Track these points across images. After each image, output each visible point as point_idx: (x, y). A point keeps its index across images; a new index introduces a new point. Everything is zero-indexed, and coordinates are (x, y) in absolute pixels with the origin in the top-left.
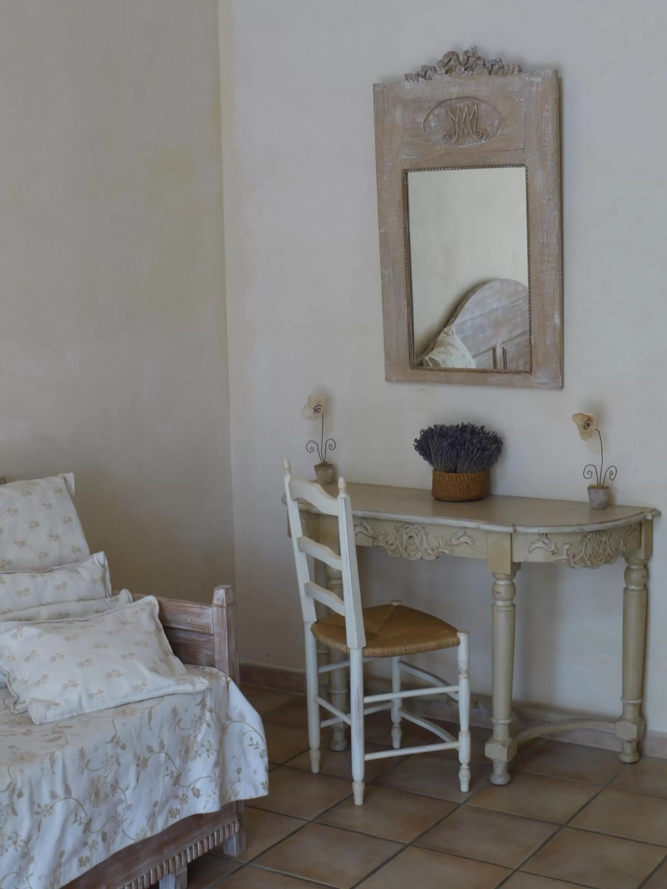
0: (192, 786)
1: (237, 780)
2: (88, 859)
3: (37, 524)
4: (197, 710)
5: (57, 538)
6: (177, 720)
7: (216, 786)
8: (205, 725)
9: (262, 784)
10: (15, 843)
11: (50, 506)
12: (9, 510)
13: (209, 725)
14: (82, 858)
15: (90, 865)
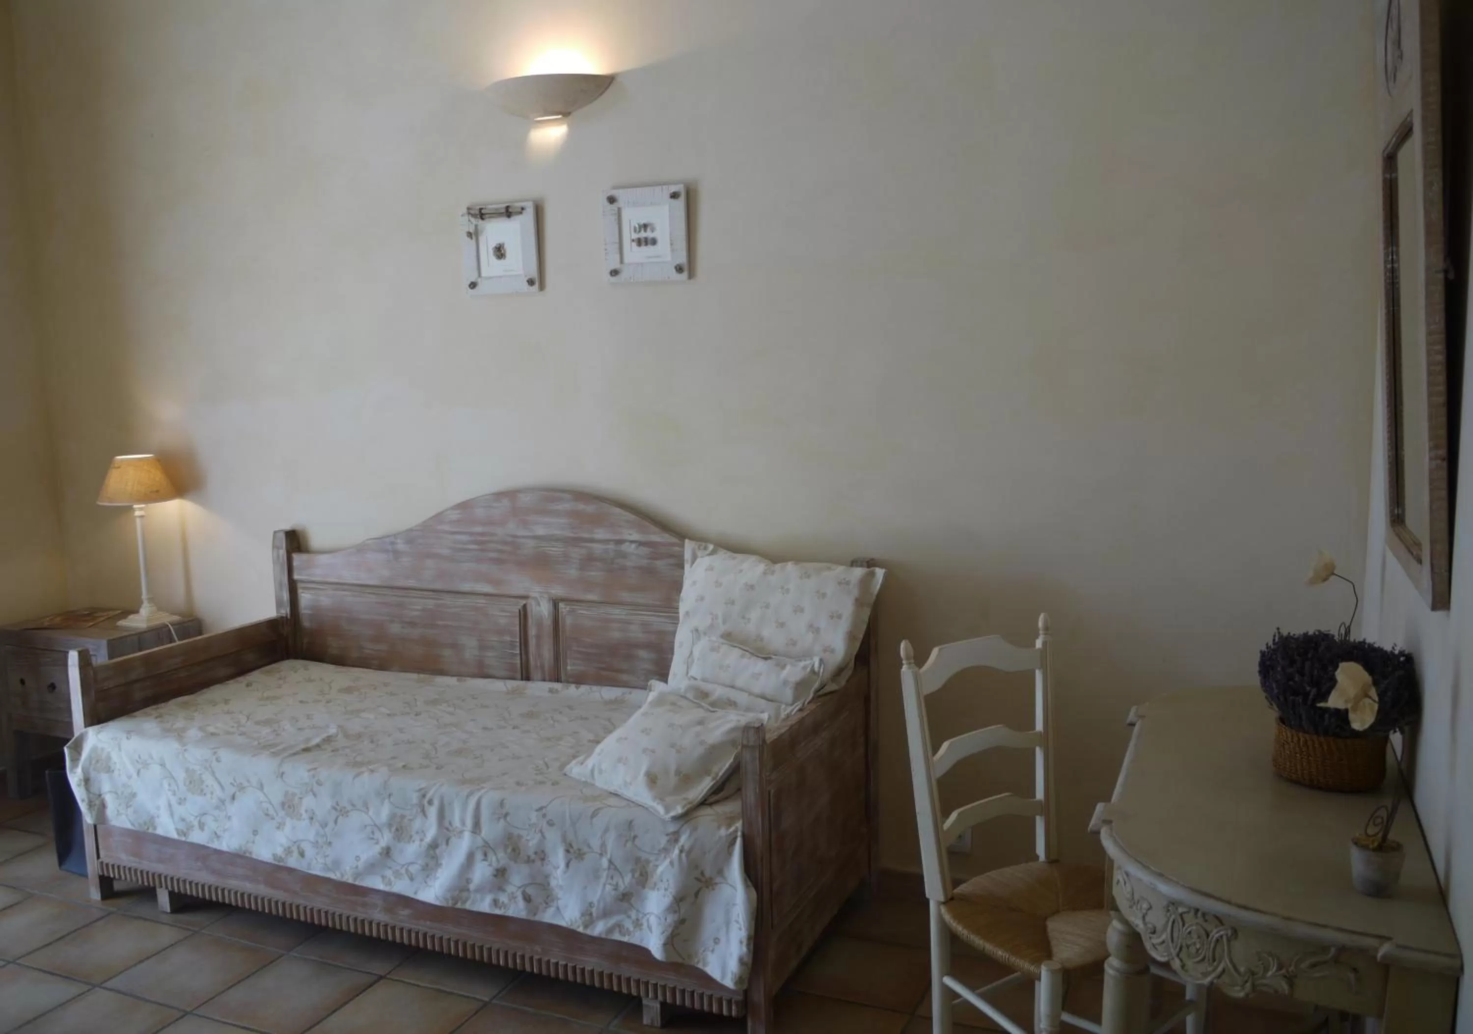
0: (648, 916)
1: (711, 949)
2: (504, 905)
3: (802, 610)
4: (664, 840)
5: (817, 631)
6: (632, 835)
7: (663, 932)
8: (667, 861)
9: (732, 973)
10: (421, 840)
11: (824, 595)
12: (782, 588)
13: (671, 863)
14: (499, 900)
15: (505, 912)
